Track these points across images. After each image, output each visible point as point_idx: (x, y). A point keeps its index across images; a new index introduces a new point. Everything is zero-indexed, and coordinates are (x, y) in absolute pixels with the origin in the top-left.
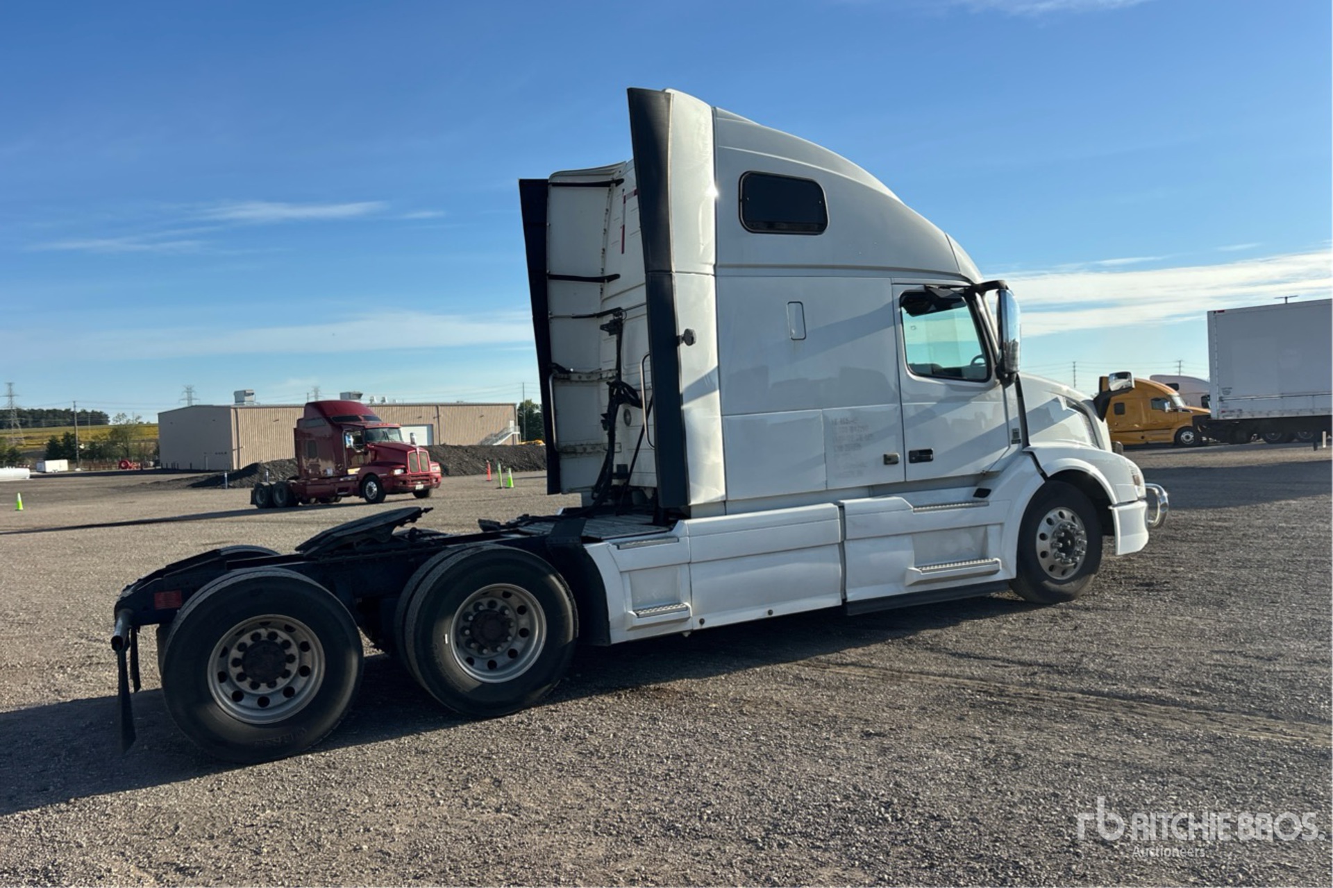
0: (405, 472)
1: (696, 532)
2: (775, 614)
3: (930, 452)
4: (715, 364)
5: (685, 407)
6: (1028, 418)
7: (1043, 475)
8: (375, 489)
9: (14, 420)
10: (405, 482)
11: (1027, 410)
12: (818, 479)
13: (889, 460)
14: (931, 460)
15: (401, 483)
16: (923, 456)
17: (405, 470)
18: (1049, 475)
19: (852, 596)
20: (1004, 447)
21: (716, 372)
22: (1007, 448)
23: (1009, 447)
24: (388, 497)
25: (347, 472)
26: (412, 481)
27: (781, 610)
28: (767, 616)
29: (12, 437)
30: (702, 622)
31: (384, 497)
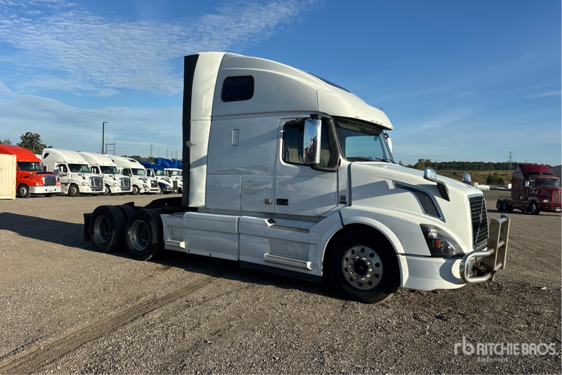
0: (550, 202)
1: (189, 217)
2: (212, 256)
3: (287, 200)
4: (206, 154)
5: (191, 170)
6: (352, 190)
7: (343, 224)
8: (535, 208)
9: (510, 166)
10: (549, 207)
11: (353, 186)
12: (237, 206)
13: (267, 202)
14: (287, 205)
15: (547, 207)
16: (283, 202)
17: (551, 200)
18: (345, 224)
19: (242, 258)
20: (335, 204)
21: (207, 157)
22: (336, 205)
23: (338, 205)
24: (541, 213)
25: (528, 199)
26: (554, 206)
27: (215, 255)
28: (209, 256)
29: (509, 173)
30: (189, 250)
31: (539, 212)
